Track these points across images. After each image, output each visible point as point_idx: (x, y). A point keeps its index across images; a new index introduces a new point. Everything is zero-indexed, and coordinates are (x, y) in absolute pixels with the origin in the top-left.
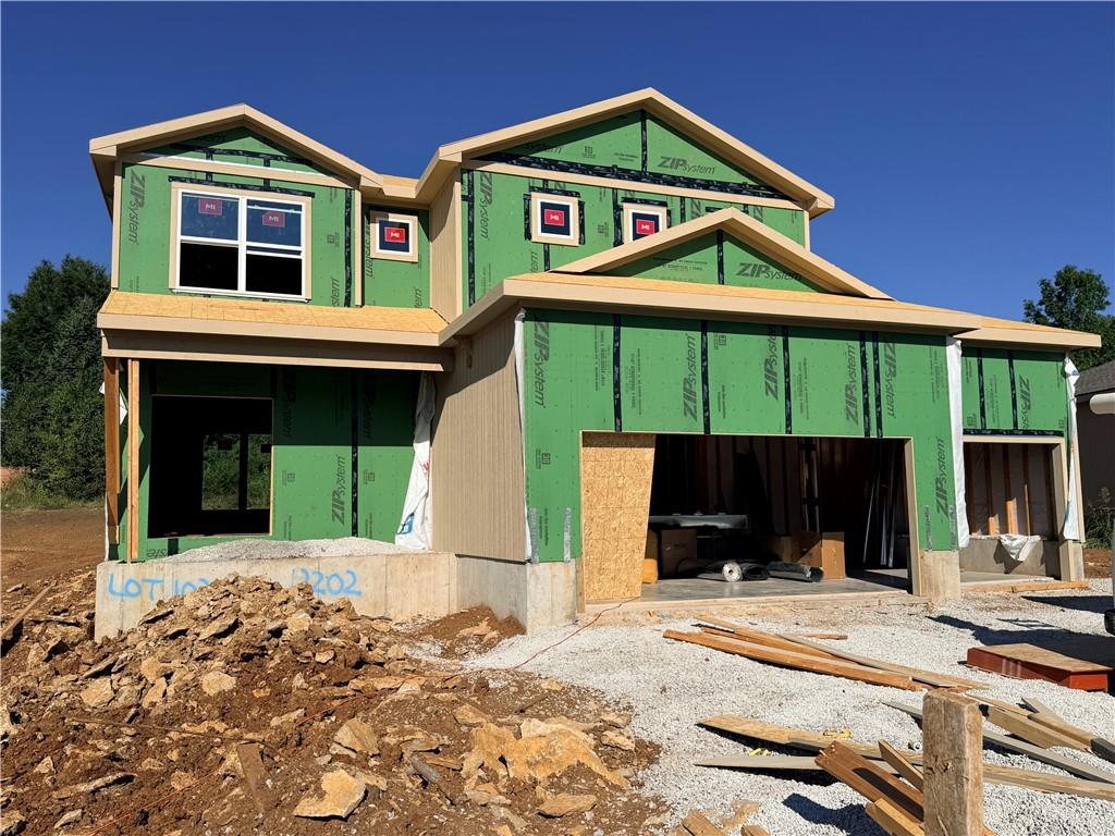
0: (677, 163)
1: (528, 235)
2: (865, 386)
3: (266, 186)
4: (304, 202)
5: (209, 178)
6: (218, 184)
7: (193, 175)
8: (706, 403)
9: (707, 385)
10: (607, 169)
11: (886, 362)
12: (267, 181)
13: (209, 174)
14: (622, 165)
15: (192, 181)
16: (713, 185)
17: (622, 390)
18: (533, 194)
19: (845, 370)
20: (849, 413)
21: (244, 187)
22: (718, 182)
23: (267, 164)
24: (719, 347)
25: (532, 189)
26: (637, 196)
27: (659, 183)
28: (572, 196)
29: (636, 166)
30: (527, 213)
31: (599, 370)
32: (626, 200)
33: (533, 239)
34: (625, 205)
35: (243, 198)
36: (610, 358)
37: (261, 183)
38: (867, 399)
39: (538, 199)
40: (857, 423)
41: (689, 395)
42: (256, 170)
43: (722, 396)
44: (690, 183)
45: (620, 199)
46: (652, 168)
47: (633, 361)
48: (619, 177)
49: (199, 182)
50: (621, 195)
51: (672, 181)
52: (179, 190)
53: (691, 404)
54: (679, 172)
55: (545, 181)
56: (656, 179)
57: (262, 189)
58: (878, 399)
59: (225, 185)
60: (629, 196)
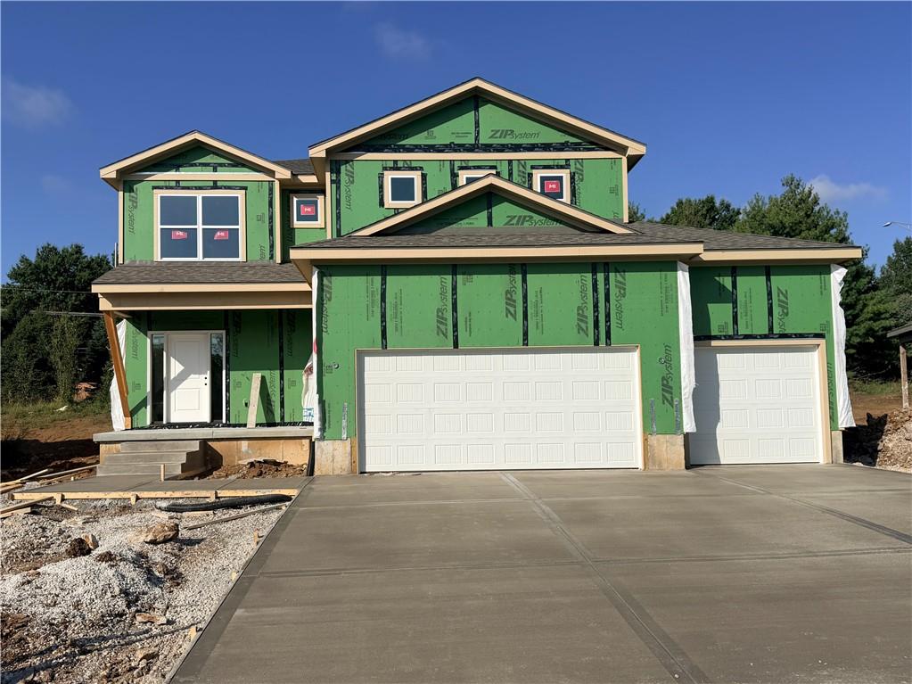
0: (505, 133)
1: (382, 204)
2: (596, 306)
3: (215, 185)
4: (240, 194)
5: (178, 185)
6: (184, 188)
7: (167, 184)
8: (455, 326)
9: (456, 312)
10: (446, 145)
11: (616, 286)
12: (215, 182)
13: (178, 182)
14: (457, 141)
15: (167, 188)
16: (538, 147)
17: (388, 319)
18: (386, 173)
19: (577, 295)
20: (580, 328)
21: (200, 188)
22: (542, 144)
23: (215, 170)
24: (467, 284)
25: (385, 169)
26: (471, 164)
27: (490, 152)
28: (417, 170)
29: (470, 140)
30: (381, 187)
31: (370, 306)
32: (462, 168)
33: (386, 207)
34: (460, 172)
35: (199, 195)
36: (378, 297)
37: (212, 184)
38: (597, 317)
39: (389, 176)
40: (587, 335)
41: (441, 320)
42: (207, 175)
43: (468, 320)
44: (516, 148)
45: (456, 167)
46: (483, 140)
47: (396, 298)
48: (455, 151)
49: (171, 188)
50: (457, 164)
51: (502, 148)
52: (159, 194)
53: (442, 327)
54: (508, 140)
55: (395, 162)
56: (487, 148)
57: (212, 188)
58: (608, 316)
59: (188, 188)
60: (464, 165)
